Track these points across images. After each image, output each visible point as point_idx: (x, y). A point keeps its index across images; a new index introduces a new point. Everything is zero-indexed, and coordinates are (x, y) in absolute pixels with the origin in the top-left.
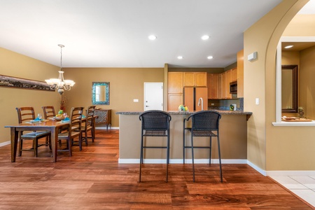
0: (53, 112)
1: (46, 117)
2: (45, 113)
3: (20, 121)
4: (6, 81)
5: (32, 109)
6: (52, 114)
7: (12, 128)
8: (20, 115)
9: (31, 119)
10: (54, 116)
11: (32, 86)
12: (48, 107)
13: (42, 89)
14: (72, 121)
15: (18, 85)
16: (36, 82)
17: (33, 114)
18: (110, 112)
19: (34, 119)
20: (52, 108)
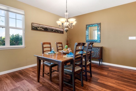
0: (62, 46)
1: (58, 50)
2: (57, 47)
3: (43, 52)
4: (41, 27)
5: (50, 44)
6: (61, 48)
7: (37, 57)
8: (43, 48)
9: (49, 51)
10: (62, 49)
11: (52, 30)
12: (59, 43)
13: (57, 32)
14: (76, 56)
15: (46, 30)
16: (54, 28)
17: (51, 47)
18: (102, 49)
19: (51, 51)
20: (61, 43)
